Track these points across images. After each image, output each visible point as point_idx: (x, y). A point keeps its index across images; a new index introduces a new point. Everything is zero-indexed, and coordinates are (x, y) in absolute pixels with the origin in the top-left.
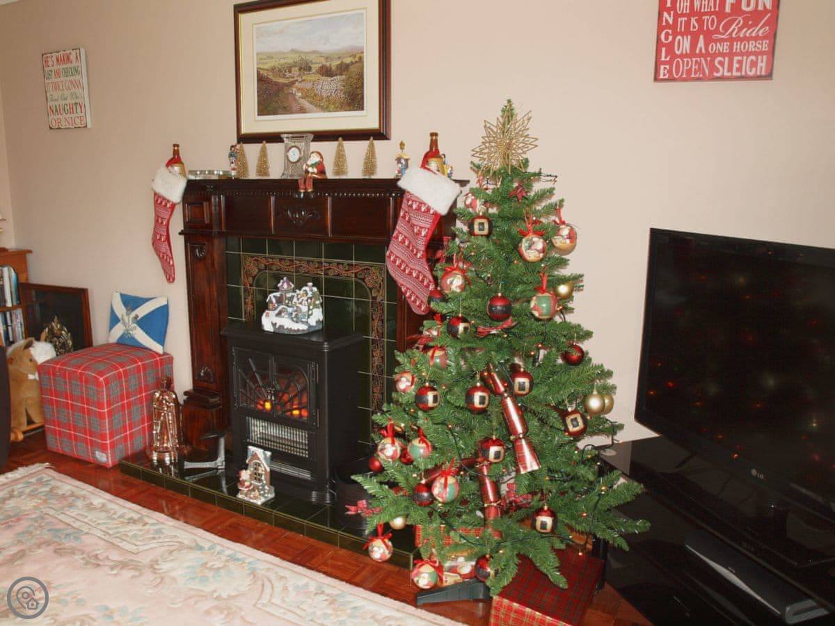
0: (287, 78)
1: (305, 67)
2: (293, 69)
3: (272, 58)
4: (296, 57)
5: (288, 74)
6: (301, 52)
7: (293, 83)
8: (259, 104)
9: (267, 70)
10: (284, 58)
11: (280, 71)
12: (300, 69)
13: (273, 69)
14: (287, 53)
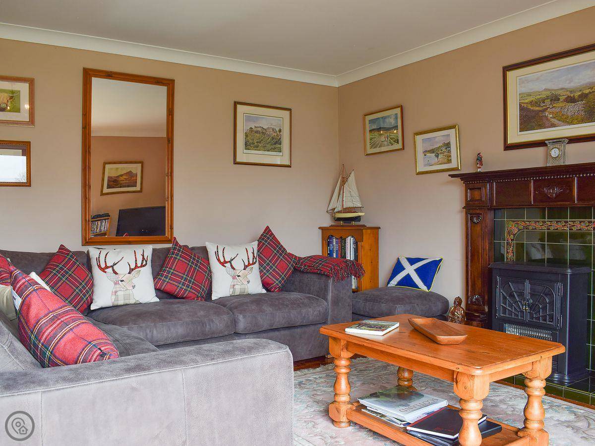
0: (542, 106)
1: (555, 98)
2: (546, 101)
3: (530, 95)
4: (548, 93)
5: (542, 104)
6: (553, 90)
7: (547, 109)
8: (521, 124)
9: (527, 103)
10: (540, 95)
11: (536, 103)
12: (551, 100)
13: (531, 102)
14: (542, 91)
